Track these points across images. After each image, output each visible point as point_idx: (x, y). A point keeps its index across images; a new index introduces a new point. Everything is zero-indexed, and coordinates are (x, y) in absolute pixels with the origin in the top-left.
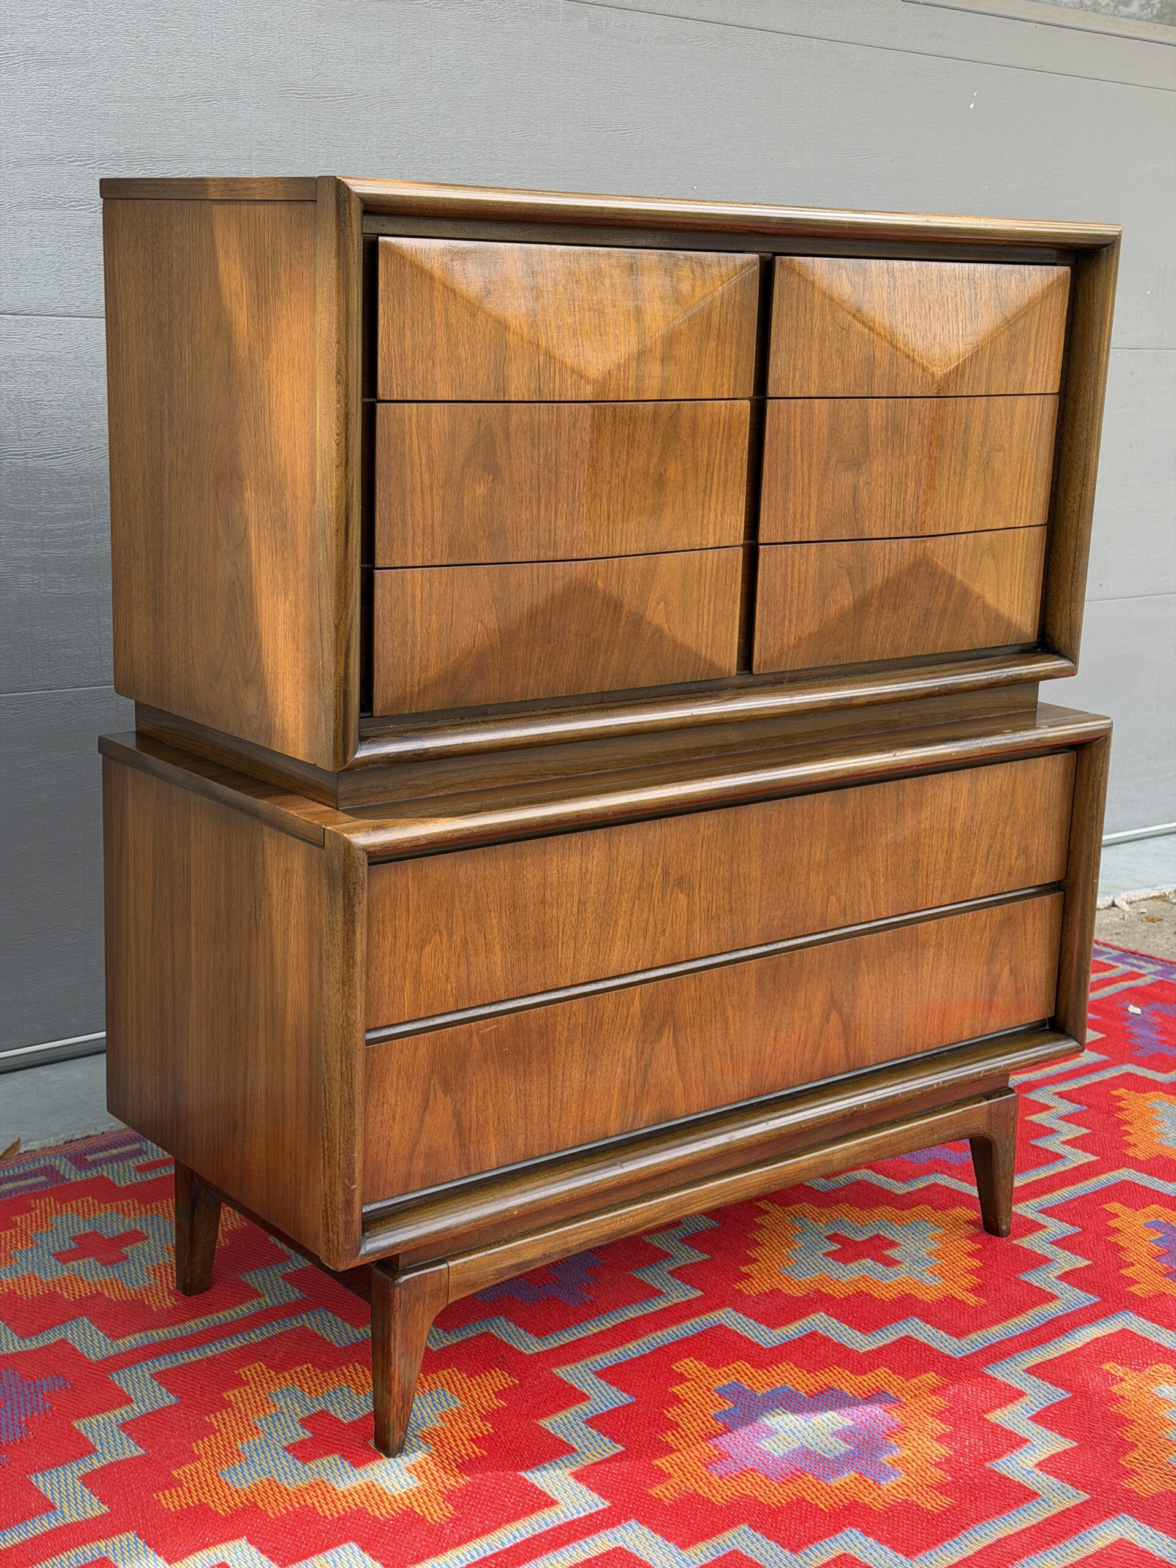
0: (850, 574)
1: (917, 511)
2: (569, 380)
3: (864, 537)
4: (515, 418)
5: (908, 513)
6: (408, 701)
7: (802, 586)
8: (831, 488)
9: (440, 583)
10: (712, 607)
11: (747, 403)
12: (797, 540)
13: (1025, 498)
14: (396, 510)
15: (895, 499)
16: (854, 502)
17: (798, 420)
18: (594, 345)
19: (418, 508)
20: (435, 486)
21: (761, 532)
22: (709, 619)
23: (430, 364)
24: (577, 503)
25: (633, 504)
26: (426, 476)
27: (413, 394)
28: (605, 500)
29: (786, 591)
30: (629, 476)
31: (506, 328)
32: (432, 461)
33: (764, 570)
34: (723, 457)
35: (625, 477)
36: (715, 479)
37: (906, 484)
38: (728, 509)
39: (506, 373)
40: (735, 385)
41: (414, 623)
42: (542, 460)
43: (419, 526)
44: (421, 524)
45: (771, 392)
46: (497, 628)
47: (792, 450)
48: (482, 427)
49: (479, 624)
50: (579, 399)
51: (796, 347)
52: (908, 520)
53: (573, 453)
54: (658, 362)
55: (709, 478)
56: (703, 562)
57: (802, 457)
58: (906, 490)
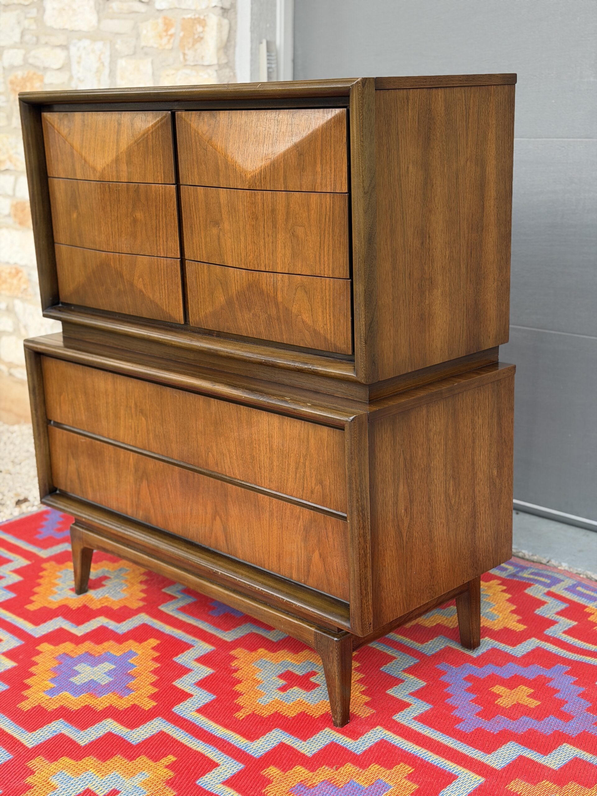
0: (221, 284)
2: (91, 171)
3: (225, 265)
7: (203, 285)
8: (208, 235)
10: (166, 286)
11: (174, 187)
12: (199, 260)
15: (236, 246)
16: (219, 244)
17: (193, 197)
21: (185, 253)
22: (165, 292)
23: (58, 162)
25: (123, 229)
26: (62, 208)
27: (55, 174)
29: (197, 286)
30: (119, 215)
31: (73, 148)
33: (188, 273)
34: (164, 213)
35: (118, 216)
36: (161, 223)
38: (169, 239)
39: (75, 167)
40: (165, 177)
41: (65, 267)
42: (89, 205)
44: (63, 227)
45: (181, 182)
46: (85, 275)
47: (192, 213)
48: (73, 189)
49: (80, 272)
50: (95, 180)
51: (187, 159)
53: (96, 203)
54: (125, 165)
55: (157, 223)
56: (159, 263)
57: (196, 217)
58: (240, 242)
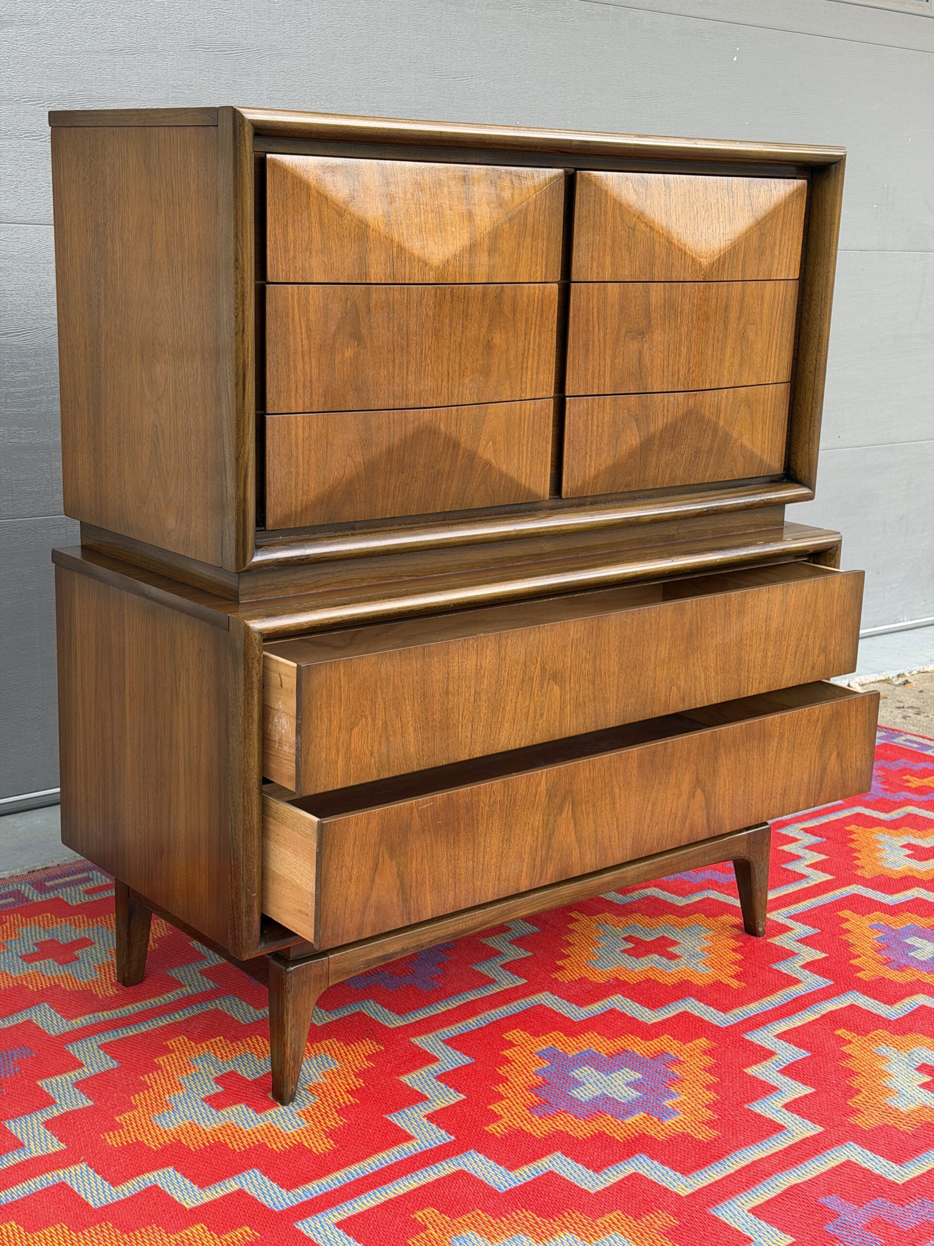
0: (637, 420)
1: (689, 371)
2: (417, 267)
3: (648, 391)
4: (374, 296)
5: (682, 372)
6: (293, 518)
7: (600, 429)
8: (621, 353)
9: (317, 426)
10: (530, 445)
11: (556, 286)
12: (595, 394)
13: (772, 361)
14: (283, 369)
15: (671, 362)
16: (640, 363)
17: (595, 299)
18: (436, 240)
19: (300, 366)
20: (313, 349)
21: (567, 387)
22: (527, 456)
23: (308, 254)
24: (424, 364)
25: (468, 364)
26: (305, 342)
27: (294, 277)
28: (445, 360)
29: (587, 433)
30: (464, 342)
31: (367, 226)
32: (310, 330)
33: (570, 416)
34: (538, 328)
35: (461, 343)
36: (531, 345)
37: (680, 349)
38: (542, 369)
39: (367, 262)
40: (546, 272)
41: (297, 457)
42: (396, 329)
43: (300, 381)
44: (302, 379)
45: (574, 278)
46: (362, 461)
47: (591, 323)
48: (349, 304)
49: (348, 458)
50: (424, 282)
51: (593, 242)
52: (682, 378)
53: (420, 324)
54: (486, 254)
55: (526, 344)
56: (523, 410)
57: (599, 329)
58: (680, 355)
